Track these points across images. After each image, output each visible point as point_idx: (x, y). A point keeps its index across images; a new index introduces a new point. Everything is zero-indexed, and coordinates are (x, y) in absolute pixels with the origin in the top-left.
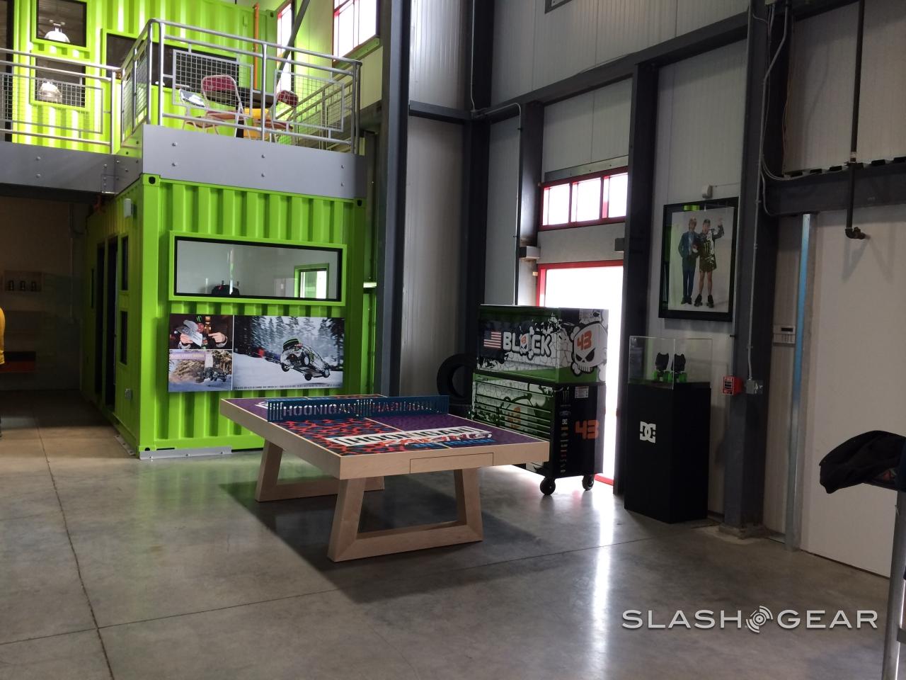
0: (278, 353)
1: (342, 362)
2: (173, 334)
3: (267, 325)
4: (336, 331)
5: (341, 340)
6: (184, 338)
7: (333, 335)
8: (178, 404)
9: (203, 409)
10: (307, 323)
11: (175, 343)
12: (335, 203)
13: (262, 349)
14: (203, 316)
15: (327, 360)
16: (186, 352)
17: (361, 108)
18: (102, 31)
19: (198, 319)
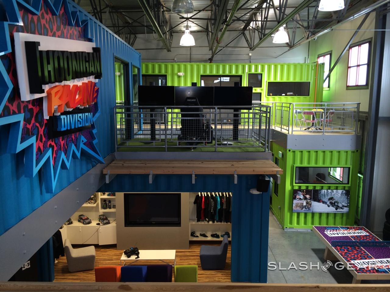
0: (327, 201)
1: (348, 204)
2: (294, 195)
3: (323, 193)
5: (349, 197)
6: (298, 197)
7: (346, 196)
12: (348, 152)
13: (322, 200)
14: (303, 190)
15: (343, 204)
16: (298, 201)
18: (266, 81)
19: (302, 191)
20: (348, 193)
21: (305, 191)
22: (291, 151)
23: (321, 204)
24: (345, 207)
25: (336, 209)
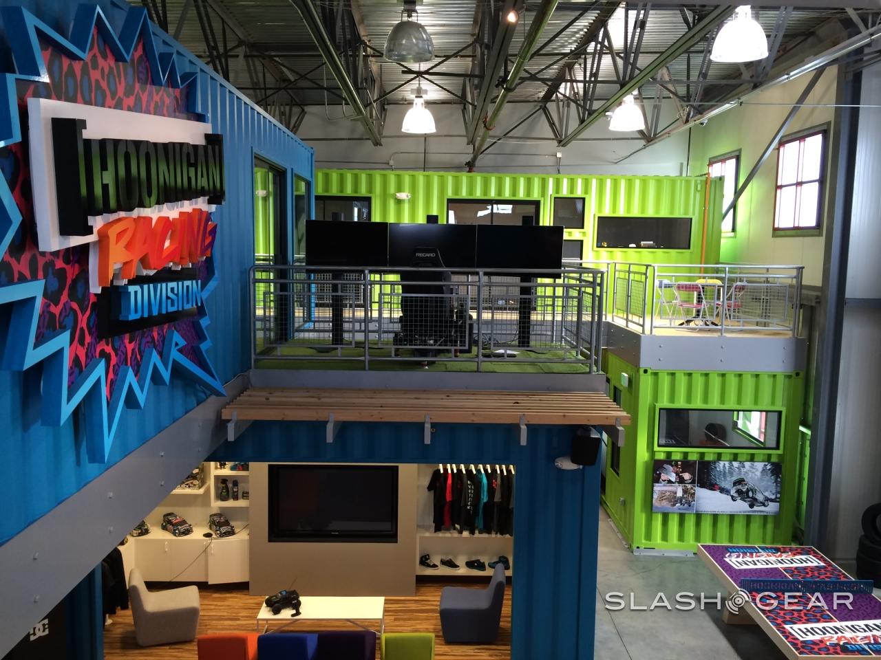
0: (729, 488)
1: (779, 496)
2: (656, 474)
3: (722, 468)
4: (775, 472)
5: (779, 480)
6: (664, 477)
7: (773, 475)
8: (658, 519)
9: (674, 524)
10: (752, 467)
11: (657, 479)
12: (777, 376)
13: (717, 485)
14: (676, 461)
15: (767, 494)
18: (594, 215)
19: (673, 463)
20: (776, 469)
21: (679, 463)
22: (649, 371)
23: (717, 493)
24: (772, 500)
25: (751, 506)
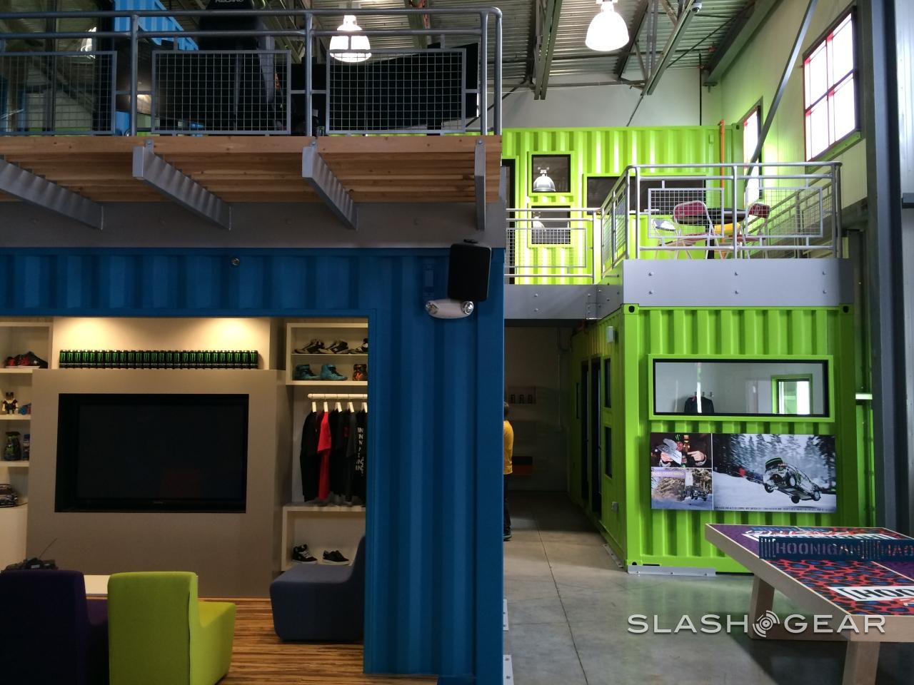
1: (834, 484)
2: (654, 453)
4: (825, 449)
5: (832, 460)
6: (665, 457)
7: (823, 454)
8: (660, 522)
9: (685, 526)
11: (656, 461)
12: (817, 313)
13: (743, 468)
14: (682, 435)
17: (842, 208)
18: (583, 175)
19: (677, 437)
20: (827, 445)
25: (795, 500)
